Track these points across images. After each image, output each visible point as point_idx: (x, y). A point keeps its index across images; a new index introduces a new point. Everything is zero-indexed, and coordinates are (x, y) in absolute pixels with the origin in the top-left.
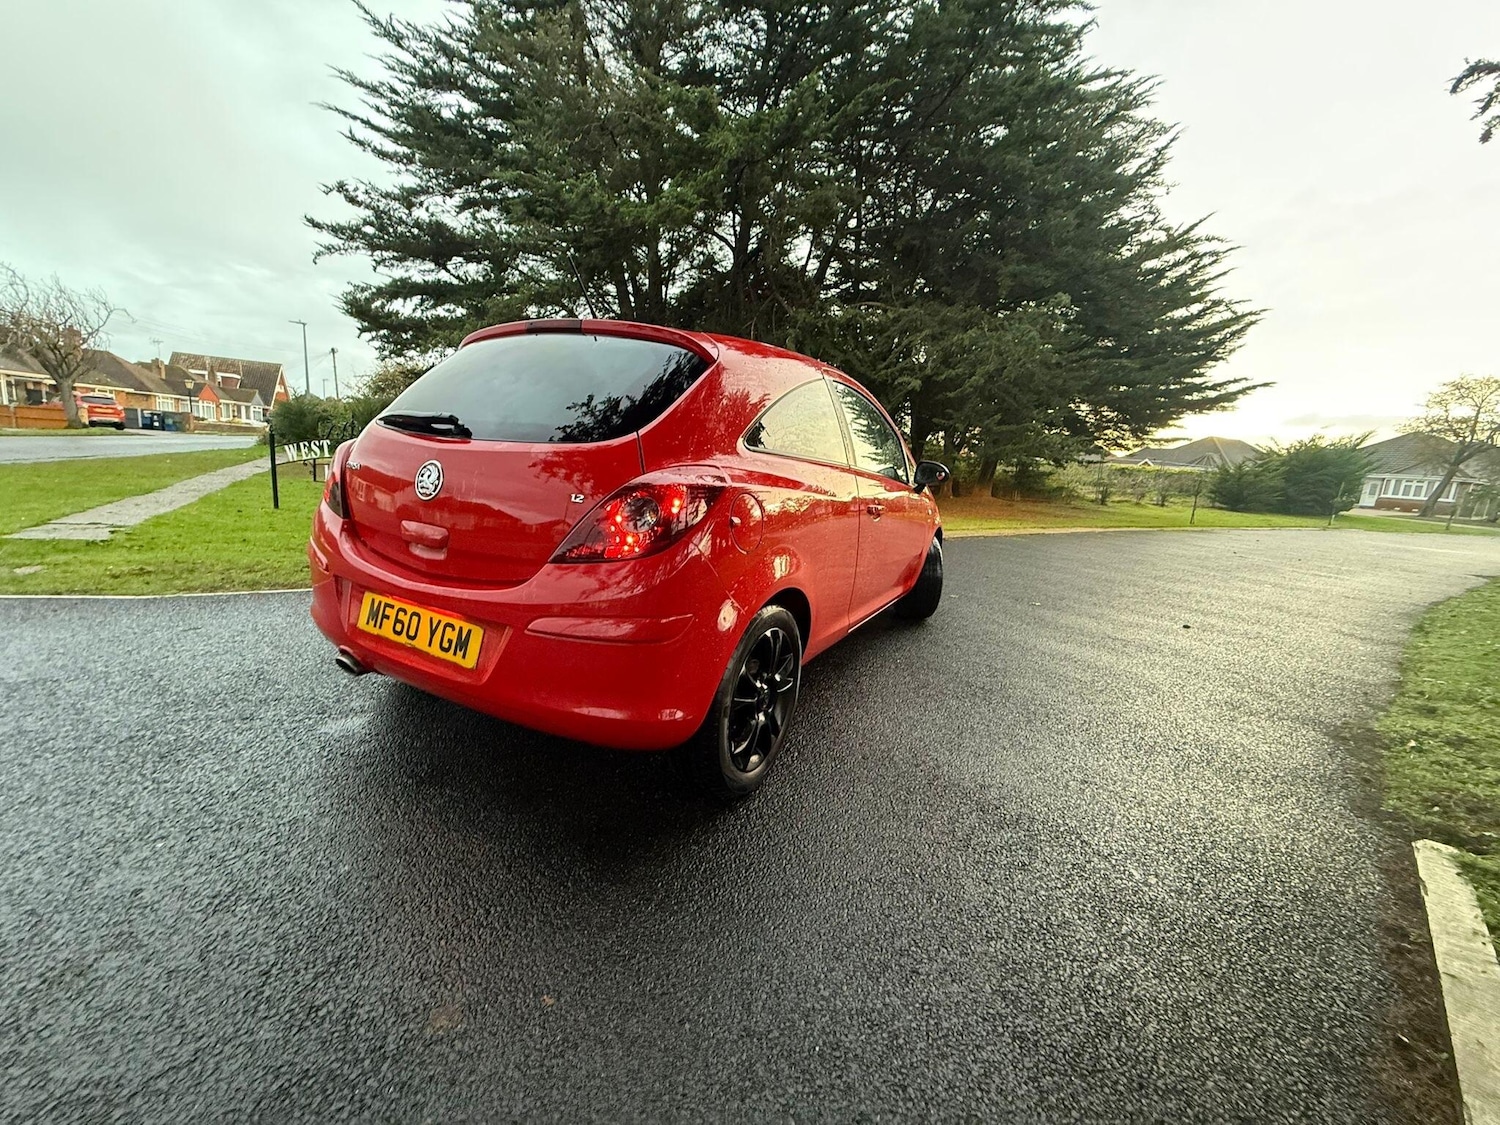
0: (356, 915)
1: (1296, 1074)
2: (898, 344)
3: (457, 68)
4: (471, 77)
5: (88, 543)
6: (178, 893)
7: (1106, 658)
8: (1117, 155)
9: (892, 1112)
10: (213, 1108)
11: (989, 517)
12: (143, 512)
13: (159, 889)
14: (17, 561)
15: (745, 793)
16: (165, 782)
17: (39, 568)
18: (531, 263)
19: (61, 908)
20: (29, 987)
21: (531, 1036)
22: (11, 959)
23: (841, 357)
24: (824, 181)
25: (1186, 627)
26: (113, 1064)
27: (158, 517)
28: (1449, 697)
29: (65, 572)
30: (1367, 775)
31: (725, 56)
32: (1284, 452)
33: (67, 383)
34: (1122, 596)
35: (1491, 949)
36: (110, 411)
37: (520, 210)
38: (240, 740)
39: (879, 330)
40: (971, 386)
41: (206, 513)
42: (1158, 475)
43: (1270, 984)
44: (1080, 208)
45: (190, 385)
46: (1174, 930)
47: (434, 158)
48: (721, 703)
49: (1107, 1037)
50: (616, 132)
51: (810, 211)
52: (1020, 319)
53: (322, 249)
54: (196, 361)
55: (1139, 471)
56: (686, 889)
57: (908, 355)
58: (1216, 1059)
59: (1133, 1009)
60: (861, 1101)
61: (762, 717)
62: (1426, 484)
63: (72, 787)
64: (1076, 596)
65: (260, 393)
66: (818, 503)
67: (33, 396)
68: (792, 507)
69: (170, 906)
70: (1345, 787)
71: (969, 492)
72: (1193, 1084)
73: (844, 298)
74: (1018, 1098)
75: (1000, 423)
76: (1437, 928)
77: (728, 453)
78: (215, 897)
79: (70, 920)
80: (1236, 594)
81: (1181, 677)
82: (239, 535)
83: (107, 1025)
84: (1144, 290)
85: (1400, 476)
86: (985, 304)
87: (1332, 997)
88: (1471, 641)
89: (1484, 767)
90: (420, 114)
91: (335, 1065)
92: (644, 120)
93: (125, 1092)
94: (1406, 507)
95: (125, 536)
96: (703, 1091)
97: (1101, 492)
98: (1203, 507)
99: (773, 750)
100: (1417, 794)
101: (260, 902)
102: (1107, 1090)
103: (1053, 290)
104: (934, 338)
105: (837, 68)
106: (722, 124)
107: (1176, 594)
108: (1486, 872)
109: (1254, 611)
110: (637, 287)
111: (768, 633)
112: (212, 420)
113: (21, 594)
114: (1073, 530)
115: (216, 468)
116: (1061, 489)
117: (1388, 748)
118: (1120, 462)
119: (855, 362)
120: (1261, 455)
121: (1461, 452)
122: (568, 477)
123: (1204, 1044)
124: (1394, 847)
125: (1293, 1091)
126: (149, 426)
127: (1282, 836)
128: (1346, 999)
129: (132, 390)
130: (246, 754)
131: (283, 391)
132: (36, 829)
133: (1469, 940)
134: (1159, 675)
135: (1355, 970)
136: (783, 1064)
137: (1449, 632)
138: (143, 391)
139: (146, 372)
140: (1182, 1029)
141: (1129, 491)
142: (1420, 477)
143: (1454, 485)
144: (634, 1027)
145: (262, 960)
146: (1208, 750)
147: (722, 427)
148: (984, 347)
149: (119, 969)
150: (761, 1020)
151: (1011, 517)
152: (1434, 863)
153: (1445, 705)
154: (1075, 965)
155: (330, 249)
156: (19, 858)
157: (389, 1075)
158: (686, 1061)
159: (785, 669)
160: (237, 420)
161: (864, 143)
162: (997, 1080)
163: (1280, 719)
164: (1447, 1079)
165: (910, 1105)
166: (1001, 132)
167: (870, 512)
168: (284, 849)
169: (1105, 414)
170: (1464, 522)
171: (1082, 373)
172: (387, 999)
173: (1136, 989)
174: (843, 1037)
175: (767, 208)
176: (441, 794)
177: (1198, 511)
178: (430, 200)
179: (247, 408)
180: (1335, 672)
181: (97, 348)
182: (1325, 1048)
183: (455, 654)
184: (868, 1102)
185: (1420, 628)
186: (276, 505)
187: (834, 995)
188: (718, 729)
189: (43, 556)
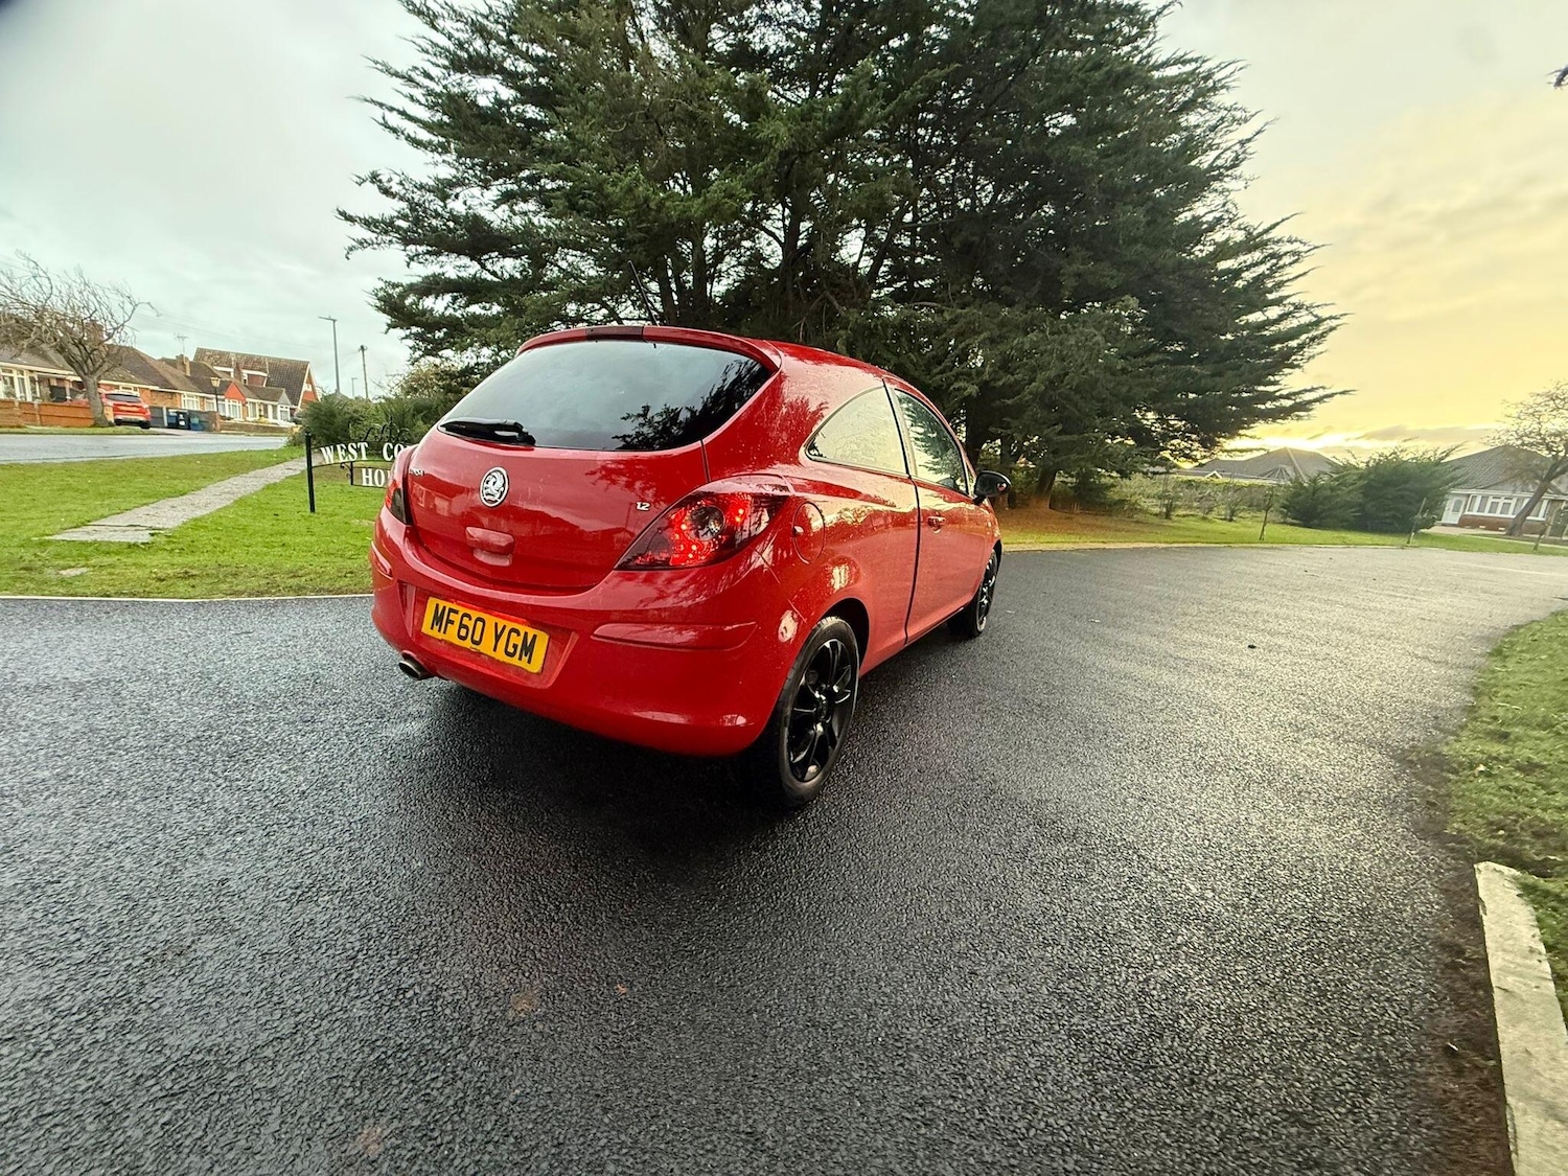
0: (432, 908)
1: (1345, 1076)
2: (955, 347)
3: (494, 51)
4: (509, 61)
5: (130, 546)
6: (262, 883)
7: (1167, 678)
8: (1192, 146)
9: (953, 1097)
10: (317, 1074)
11: (1047, 531)
12: (180, 515)
13: (244, 879)
14: (61, 562)
15: (802, 803)
16: (237, 780)
17: (84, 570)
18: (570, 258)
19: (155, 894)
20: (134, 965)
21: (607, 1021)
22: (114, 939)
23: (894, 360)
24: (879, 173)
25: (1252, 647)
26: (221, 1033)
27: (195, 520)
28: (1522, 722)
29: (111, 574)
30: (1432, 799)
31: (776, 38)
32: (1363, 466)
33: (91, 381)
34: (1185, 614)
35: (1546, 967)
36: (135, 409)
37: (560, 204)
38: (305, 742)
39: (934, 332)
40: (1030, 393)
41: (243, 516)
42: (1227, 488)
43: (1323, 993)
44: (1150, 203)
45: (216, 383)
46: (1229, 941)
47: (469, 146)
48: (782, 712)
49: (1161, 1037)
50: (661, 120)
51: (864, 206)
52: (1084, 322)
53: (355, 244)
54: (222, 358)
55: (1207, 483)
56: (748, 892)
57: (963, 357)
58: (1267, 1060)
59: (1186, 1013)
60: (923, 1087)
61: (820, 728)
62: (1515, 500)
63: (148, 782)
64: (1137, 613)
65: (287, 392)
66: (877, 514)
67: (57, 393)
68: (849, 518)
69: (256, 896)
70: (1409, 809)
71: (1025, 504)
72: (1242, 1081)
73: (897, 297)
74: (1073, 1088)
75: (1060, 433)
76: (1494, 945)
77: (789, 463)
78: (297, 888)
79: (164, 905)
80: (1306, 614)
81: (1244, 698)
82: (277, 539)
83: (211, 999)
84: (1217, 292)
85: (1487, 492)
86: (1047, 304)
87: (1384, 1007)
88: (1550, 667)
89: (1554, 793)
90: (456, 101)
91: (427, 1041)
92: (690, 108)
93: (235, 1058)
94: (1492, 525)
95: (165, 539)
96: (773, 1074)
97: (1165, 505)
98: (1274, 522)
99: (829, 762)
100: (1482, 817)
101: (340, 893)
102: (1159, 1084)
103: (1121, 291)
104: (992, 341)
105: (893, 51)
106: (773, 113)
107: (1243, 613)
108: (1547, 894)
109: (1324, 632)
110: (681, 285)
111: (827, 644)
112: (238, 419)
113: (72, 595)
114: (1135, 545)
115: (247, 470)
116: (1122, 502)
117: (1455, 772)
118: (1187, 474)
119: (909, 365)
120: (1336, 468)
121: (1555, 466)
122: (629, 485)
123: (1254, 1046)
124: (1455, 869)
125: (1341, 1091)
126: (174, 425)
127: (1341, 855)
128: (1397, 1010)
129: (157, 388)
130: (312, 755)
131: (310, 389)
132: (120, 821)
133: (1526, 958)
134: (1221, 695)
135: (1408, 983)
136: (848, 1052)
137: (1528, 656)
138: (168, 390)
139: (171, 368)
140: (1234, 1032)
141: (1195, 504)
142: (1510, 494)
143: (1545, 503)
144: (704, 1015)
145: (348, 946)
146: (1269, 770)
147: (785, 436)
148: (1046, 351)
149: (216, 950)
150: (825, 1013)
151: (1070, 531)
152: (1496, 885)
153: (1518, 730)
154: (1130, 971)
155: (362, 243)
156: (108, 848)
157: (477, 1051)
158: (755, 1047)
159: (843, 681)
160: (263, 419)
161: (921, 132)
162: (1053, 1073)
163: (1345, 741)
164: (1493, 1083)
165: (970, 1091)
166: (1068, 120)
167: (930, 523)
168: (357, 845)
169: (1172, 422)
170: (1555, 542)
171: (1148, 380)
172: (469, 984)
173: (1190, 994)
174: (905, 1030)
175: (818, 202)
176: (504, 796)
177: (1269, 527)
178: (466, 192)
179: (274, 407)
180: (1406, 696)
181: (122, 344)
182: (1374, 1053)
183: (520, 659)
184: (929, 1088)
185: (1498, 653)
186: (313, 509)
187: (896, 992)
188: (779, 737)
189: (87, 558)
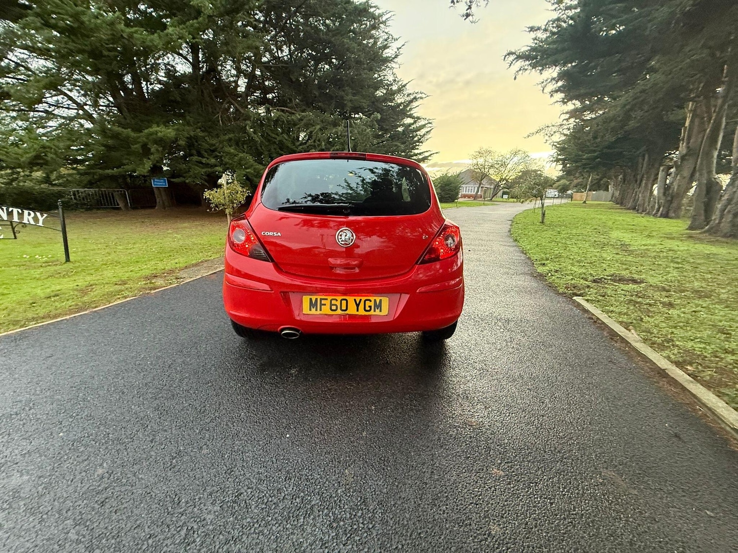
30: (549, 285)
70: (548, 289)
81: (487, 268)
85: (466, 185)
89: (566, 276)
100: (563, 286)
108: (591, 300)
117: (546, 276)
121: (482, 176)
124: (570, 301)
142: (472, 186)
143: (480, 188)
146: (517, 288)
152: (582, 301)
153: (544, 262)
170: (484, 201)
183: (375, 311)
185: (515, 240)
